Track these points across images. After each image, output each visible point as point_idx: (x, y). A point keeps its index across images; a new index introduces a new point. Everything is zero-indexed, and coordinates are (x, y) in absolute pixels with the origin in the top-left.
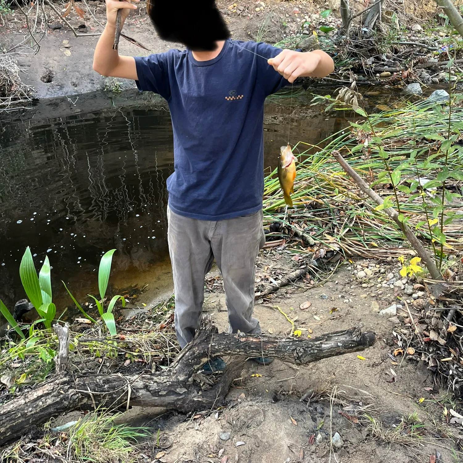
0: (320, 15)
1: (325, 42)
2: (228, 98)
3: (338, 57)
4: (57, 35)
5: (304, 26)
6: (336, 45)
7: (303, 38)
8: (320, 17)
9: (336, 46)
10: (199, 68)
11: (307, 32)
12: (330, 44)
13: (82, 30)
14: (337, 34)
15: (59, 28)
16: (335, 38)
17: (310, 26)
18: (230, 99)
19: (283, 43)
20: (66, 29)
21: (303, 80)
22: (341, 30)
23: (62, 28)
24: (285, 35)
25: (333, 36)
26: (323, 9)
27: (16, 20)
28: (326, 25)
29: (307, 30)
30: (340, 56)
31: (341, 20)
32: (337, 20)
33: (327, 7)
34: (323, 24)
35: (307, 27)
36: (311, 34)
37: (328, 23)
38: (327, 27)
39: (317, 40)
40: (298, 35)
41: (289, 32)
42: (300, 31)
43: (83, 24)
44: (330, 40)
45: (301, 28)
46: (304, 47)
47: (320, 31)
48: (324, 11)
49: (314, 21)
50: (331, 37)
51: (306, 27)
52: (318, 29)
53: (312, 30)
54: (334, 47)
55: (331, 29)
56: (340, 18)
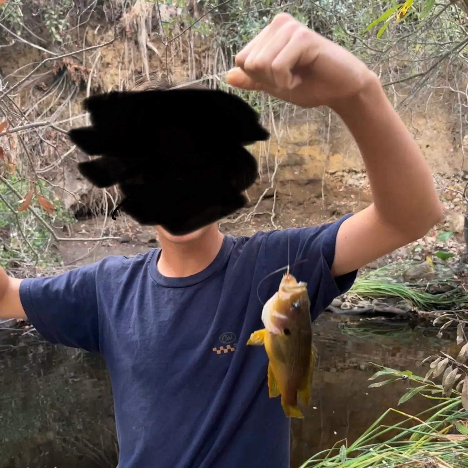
0: (437, 238)
1: (441, 271)
2: (218, 349)
3: (459, 291)
4: (124, 249)
5: (416, 250)
6: (456, 275)
7: (413, 264)
8: (437, 241)
9: (456, 277)
10: (167, 290)
11: (419, 258)
12: (448, 273)
13: (151, 244)
14: (459, 261)
15: (127, 242)
16: (456, 266)
17: (423, 251)
18: (222, 351)
19: (386, 269)
20: (134, 243)
21: (409, 317)
22: (463, 257)
23: (130, 242)
24: (390, 260)
25: (453, 265)
26: (442, 232)
27: (84, 231)
28: (445, 250)
29: (420, 255)
30: (462, 290)
31: (465, 245)
32: (459, 245)
33: (447, 229)
34: (441, 249)
35: (420, 252)
36: (423, 260)
37: (447, 248)
38: (445, 253)
39: (432, 269)
40: (407, 261)
41: (396, 257)
42: (410, 256)
43: (153, 238)
44: (449, 269)
45: (411, 253)
46: (414, 276)
47: (436, 257)
48: (443, 234)
49: (429, 245)
50: (450, 266)
51: (417, 252)
52: (434, 255)
53: (426, 256)
54: (453, 278)
55: (451, 255)
56: (464, 242)
